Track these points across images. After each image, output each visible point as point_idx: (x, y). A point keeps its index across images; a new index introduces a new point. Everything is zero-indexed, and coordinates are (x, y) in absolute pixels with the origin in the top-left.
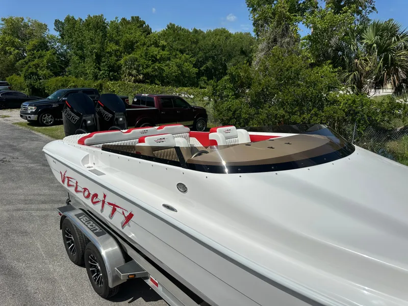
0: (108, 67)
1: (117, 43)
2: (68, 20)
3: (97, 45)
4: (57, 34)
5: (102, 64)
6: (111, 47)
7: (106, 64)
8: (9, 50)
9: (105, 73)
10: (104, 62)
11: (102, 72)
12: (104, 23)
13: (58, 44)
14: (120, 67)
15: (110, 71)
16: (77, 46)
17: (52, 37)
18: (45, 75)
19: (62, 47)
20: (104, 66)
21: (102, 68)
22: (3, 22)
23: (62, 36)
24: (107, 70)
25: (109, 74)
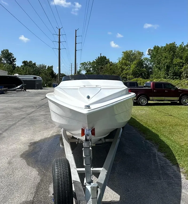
0: (173, 73)
1: (181, 58)
2: (155, 48)
3: (168, 61)
4: (149, 57)
5: (170, 72)
6: (177, 61)
7: (172, 72)
8: (123, 67)
9: (171, 77)
10: (171, 70)
11: (169, 76)
12: (175, 47)
13: (149, 62)
14: (181, 73)
15: (174, 76)
16: (158, 62)
17: (146, 59)
18: (130, 78)
19: (151, 64)
20: (170, 73)
21: (169, 74)
22: (123, 54)
23: (151, 57)
24: (172, 75)
25: (173, 77)
